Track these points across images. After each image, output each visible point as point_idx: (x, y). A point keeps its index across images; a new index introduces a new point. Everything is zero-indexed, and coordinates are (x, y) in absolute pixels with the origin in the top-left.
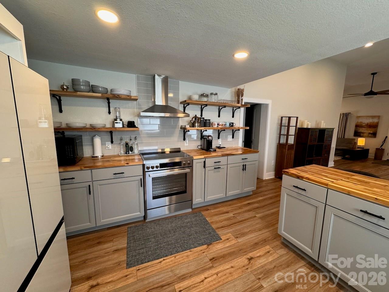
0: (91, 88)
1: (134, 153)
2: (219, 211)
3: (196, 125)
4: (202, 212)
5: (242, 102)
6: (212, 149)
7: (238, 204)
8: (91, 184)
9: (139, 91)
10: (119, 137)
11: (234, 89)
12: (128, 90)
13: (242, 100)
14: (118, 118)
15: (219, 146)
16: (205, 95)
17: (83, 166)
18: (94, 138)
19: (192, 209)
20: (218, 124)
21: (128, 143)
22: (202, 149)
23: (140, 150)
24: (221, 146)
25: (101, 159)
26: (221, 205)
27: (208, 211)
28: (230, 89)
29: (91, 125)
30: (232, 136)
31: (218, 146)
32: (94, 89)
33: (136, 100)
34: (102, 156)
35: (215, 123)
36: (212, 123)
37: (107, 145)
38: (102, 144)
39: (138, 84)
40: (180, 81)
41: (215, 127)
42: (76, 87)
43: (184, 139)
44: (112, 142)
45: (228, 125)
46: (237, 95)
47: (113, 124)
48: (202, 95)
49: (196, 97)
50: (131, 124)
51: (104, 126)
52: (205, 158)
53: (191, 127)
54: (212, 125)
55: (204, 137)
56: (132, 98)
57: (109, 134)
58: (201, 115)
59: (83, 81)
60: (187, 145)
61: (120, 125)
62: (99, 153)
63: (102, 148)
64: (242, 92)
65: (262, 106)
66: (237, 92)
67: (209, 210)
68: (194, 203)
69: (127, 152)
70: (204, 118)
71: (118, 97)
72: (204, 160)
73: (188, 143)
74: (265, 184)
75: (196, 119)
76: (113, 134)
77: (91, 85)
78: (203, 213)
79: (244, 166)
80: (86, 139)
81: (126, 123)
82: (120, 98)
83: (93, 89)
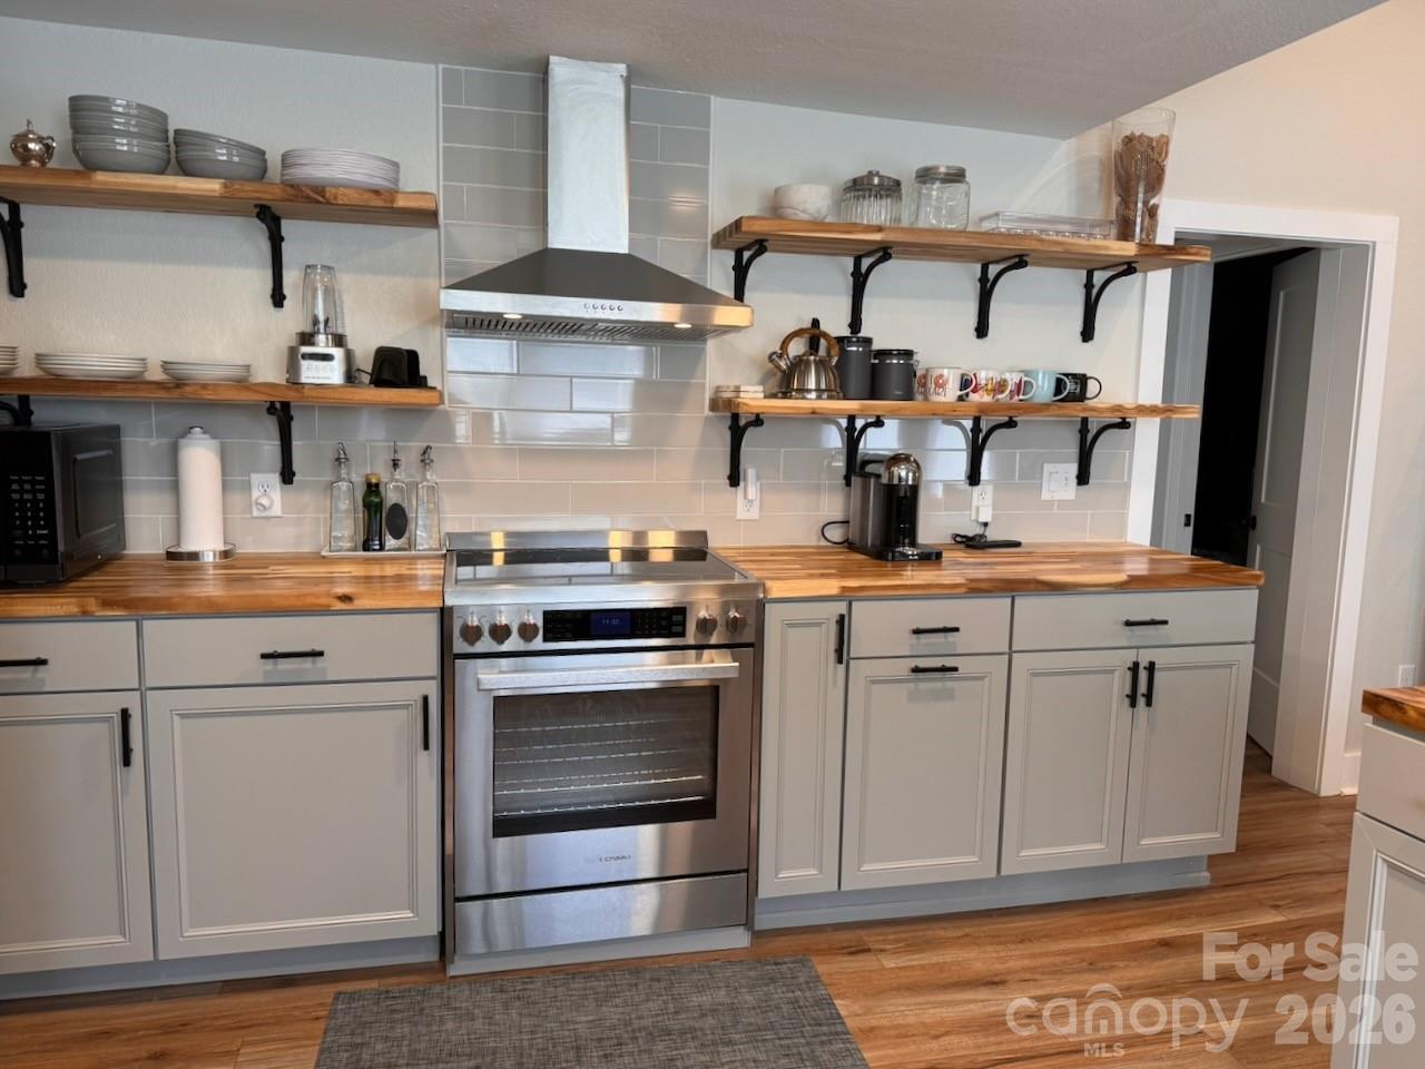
0: (173, 148)
1: (411, 545)
2: (941, 967)
3: (812, 384)
4: (815, 959)
5: (1151, 229)
6: (913, 544)
7: (1081, 934)
8: (132, 702)
9: (452, 164)
10: (329, 447)
11: (1097, 143)
12: (384, 160)
13: (1152, 213)
14: (322, 326)
15: (979, 530)
16: (876, 181)
17: (97, 598)
18: (183, 442)
19: (758, 935)
20: (965, 383)
21: (377, 485)
22: (849, 545)
23: (450, 535)
24: (993, 535)
25: (216, 567)
26: (959, 933)
27: (860, 957)
28: (1073, 141)
29: (166, 365)
30: (1073, 468)
31: (970, 534)
32: (187, 154)
33: (427, 218)
34: (226, 554)
35: (945, 372)
36: (925, 376)
37: (255, 494)
38: (226, 487)
39: (452, 124)
40: (712, 97)
41: (941, 399)
42: (92, 143)
43: (734, 479)
44: (287, 476)
45: (1043, 389)
46: (1119, 178)
47: (293, 360)
48: (861, 187)
49: (812, 201)
50: (398, 368)
51: (238, 373)
52: (848, 596)
53: (774, 396)
54: (924, 385)
55: (870, 468)
56: (401, 202)
57: (271, 425)
58: (855, 324)
59: (128, 106)
60: (754, 514)
61: (332, 373)
62: (204, 538)
63: (225, 510)
64: (1149, 160)
65: (1325, 259)
66: (1120, 156)
67: (868, 950)
68: (765, 891)
69: (369, 541)
70: (868, 341)
71: (318, 201)
72: (841, 608)
73: (757, 504)
74: (1329, 825)
75: (813, 345)
76: (297, 427)
77: (171, 135)
78: (822, 967)
79: (1143, 676)
80: (139, 448)
81: (365, 362)
82: (328, 203)
83: (180, 152)
